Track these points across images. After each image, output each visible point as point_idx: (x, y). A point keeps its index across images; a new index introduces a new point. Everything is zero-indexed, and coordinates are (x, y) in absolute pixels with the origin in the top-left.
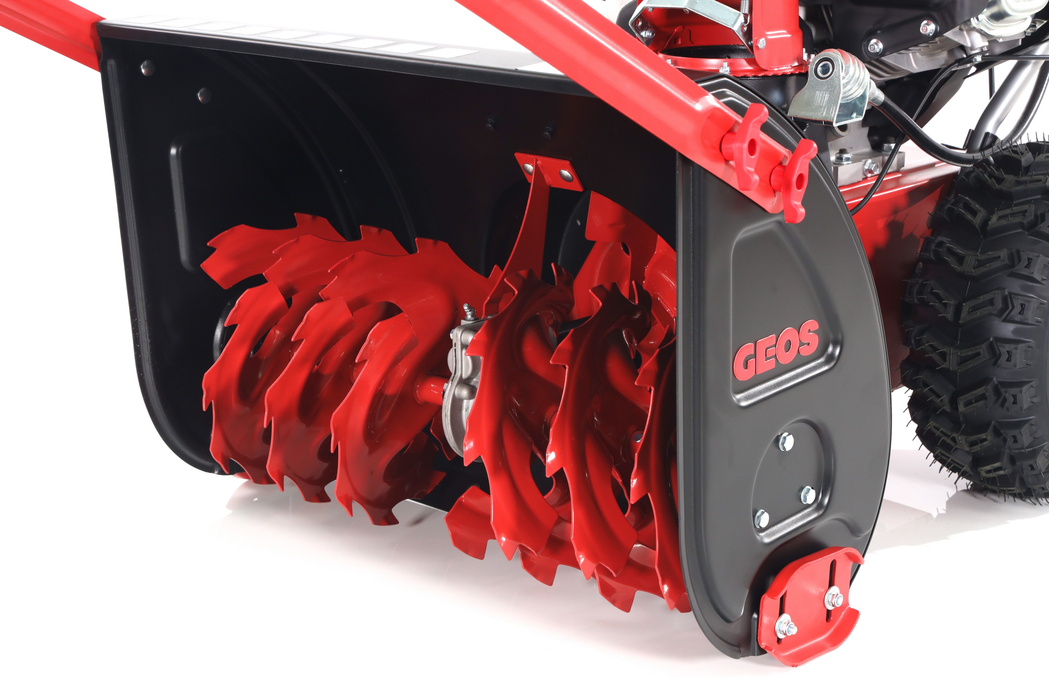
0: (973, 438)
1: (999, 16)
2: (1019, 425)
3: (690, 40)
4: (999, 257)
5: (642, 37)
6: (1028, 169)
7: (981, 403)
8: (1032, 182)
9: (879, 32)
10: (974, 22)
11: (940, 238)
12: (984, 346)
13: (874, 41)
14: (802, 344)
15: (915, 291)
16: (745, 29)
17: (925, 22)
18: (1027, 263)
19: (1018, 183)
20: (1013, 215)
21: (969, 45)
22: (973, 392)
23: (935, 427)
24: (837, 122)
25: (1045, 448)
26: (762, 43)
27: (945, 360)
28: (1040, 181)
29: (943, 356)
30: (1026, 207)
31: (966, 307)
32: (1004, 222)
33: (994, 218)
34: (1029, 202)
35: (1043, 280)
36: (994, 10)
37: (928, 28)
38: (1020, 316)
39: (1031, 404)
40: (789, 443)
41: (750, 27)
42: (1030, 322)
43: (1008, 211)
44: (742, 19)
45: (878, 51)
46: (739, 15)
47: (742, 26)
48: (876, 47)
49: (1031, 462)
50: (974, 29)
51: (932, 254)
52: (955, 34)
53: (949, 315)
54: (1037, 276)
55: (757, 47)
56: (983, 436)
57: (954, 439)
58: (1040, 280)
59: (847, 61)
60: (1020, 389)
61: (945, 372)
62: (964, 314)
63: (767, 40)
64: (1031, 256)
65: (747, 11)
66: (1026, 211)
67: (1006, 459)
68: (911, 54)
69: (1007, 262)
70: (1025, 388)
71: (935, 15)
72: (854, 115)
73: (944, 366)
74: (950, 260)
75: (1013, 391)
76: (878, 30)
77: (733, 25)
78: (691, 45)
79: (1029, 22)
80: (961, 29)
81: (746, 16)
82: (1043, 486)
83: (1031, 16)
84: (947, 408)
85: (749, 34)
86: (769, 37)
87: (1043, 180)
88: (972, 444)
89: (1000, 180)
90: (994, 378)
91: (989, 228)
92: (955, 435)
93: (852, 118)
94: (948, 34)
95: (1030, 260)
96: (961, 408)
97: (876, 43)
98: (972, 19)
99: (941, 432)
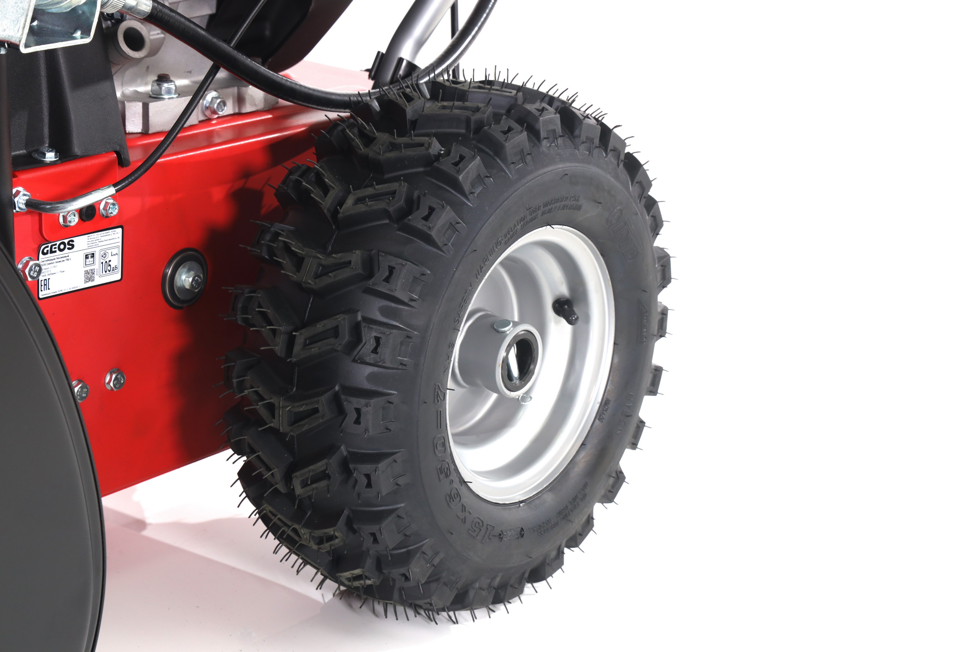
0: (319, 533)
2: (379, 517)
4: (350, 262)
6: (414, 123)
7: (323, 484)
8: (408, 146)
11: (277, 227)
12: (324, 399)
15: (240, 305)
18: (387, 273)
19: (394, 147)
20: (373, 197)
22: (312, 467)
23: (271, 512)
24: (27, 46)
25: (424, 548)
27: (273, 416)
28: (422, 145)
29: (271, 408)
30: (394, 186)
31: (301, 337)
32: (361, 208)
33: (350, 201)
34: (396, 179)
35: (412, 300)
38: (373, 356)
39: (396, 487)
42: (388, 364)
43: (370, 191)
49: (402, 570)
51: (265, 249)
53: (279, 348)
54: (399, 294)
56: (330, 531)
57: (295, 531)
58: (406, 300)
60: (374, 466)
61: (274, 434)
62: (297, 348)
64: (393, 264)
66: (393, 193)
67: (370, 562)
69: (360, 271)
70: (382, 465)
72: (78, 34)
73: (272, 425)
74: (285, 261)
75: (366, 468)
82: (428, 600)
84: (281, 487)
87: (426, 145)
88: (320, 541)
89: (368, 140)
90: (343, 448)
91: (340, 216)
92: (296, 526)
93: (74, 38)
95: (391, 270)
96: (299, 490)
99: (279, 519)
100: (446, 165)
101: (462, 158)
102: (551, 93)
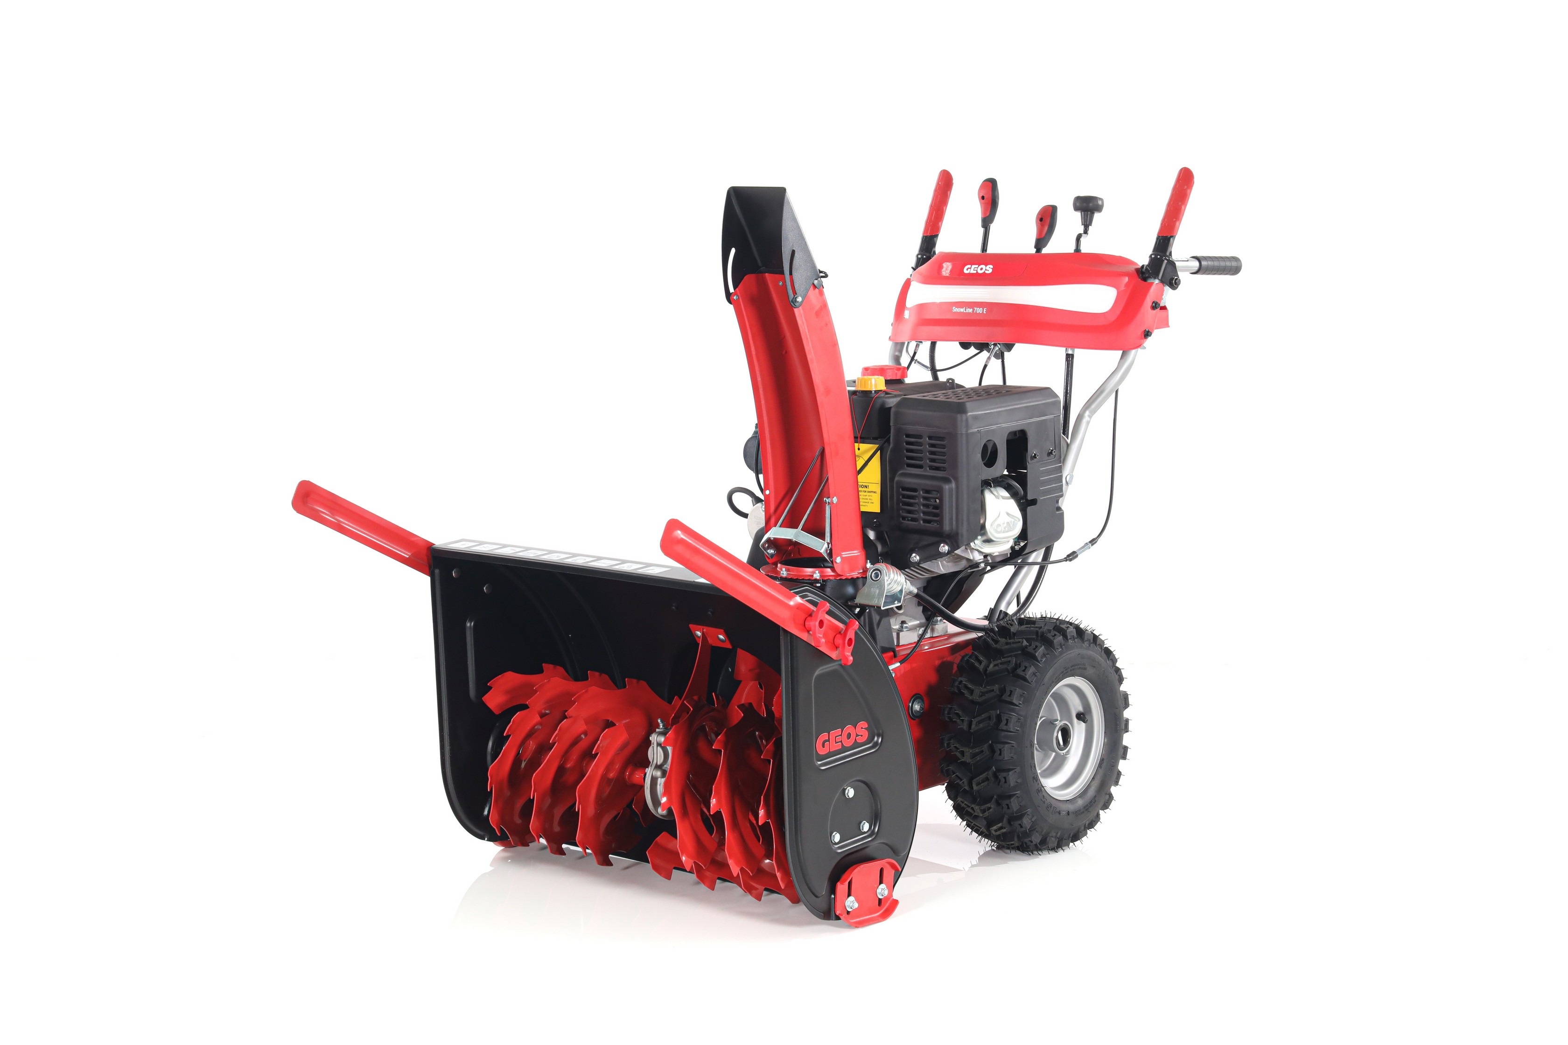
0: (983, 807)
1: (988, 541)
2: (1010, 797)
3: (799, 553)
4: (993, 690)
5: (768, 553)
6: (1014, 634)
7: (986, 783)
8: (1014, 643)
9: (916, 550)
10: (972, 544)
11: (960, 679)
12: (986, 746)
13: (914, 555)
14: (857, 735)
15: (946, 712)
16: (828, 551)
17: (942, 545)
18: (1009, 693)
19: (1007, 644)
20: (1001, 664)
21: (972, 558)
22: (981, 776)
23: (961, 801)
24: (883, 607)
25: (1028, 813)
26: (838, 560)
27: (964, 756)
28: (1019, 642)
29: (963, 753)
30: (1009, 659)
31: (974, 721)
32: (997, 668)
33: (991, 666)
34: (1011, 656)
35: (1020, 704)
36: (985, 538)
37: (944, 548)
38: (1006, 726)
39: (1016, 783)
40: (851, 793)
41: (831, 550)
42: (1012, 730)
43: (999, 661)
44: (826, 545)
45: (916, 561)
46: (825, 543)
47: (827, 551)
48: (915, 559)
49: (1019, 822)
50: (973, 549)
51: (956, 688)
52: (963, 551)
53: (965, 727)
54: (1015, 701)
55: (836, 562)
56: (988, 805)
57: (972, 809)
58: (1018, 704)
59: (889, 571)
60: (1007, 773)
61: (964, 764)
62: (973, 726)
63: (842, 558)
64: (1012, 689)
65: (829, 541)
66: (1010, 662)
67: (1005, 820)
68: (939, 562)
69: (998, 693)
70: (1011, 773)
71: (948, 541)
72: (896, 602)
73: (963, 760)
74: (965, 692)
75: (1004, 774)
76: (916, 548)
77: (821, 550)
78: (800, 557)
79: (1011, 543)
80: (966, 548)
81: (828, 544)
82: (1030, 839)
83: (1014, 539)
84: (967, 788)
85: (830, 554)
86: (844, 556)
87: (1021, 642)
88: (984, 811)
89: (996, 642)
90: (993, 767)
91: (988, 672)
92: (973, 806)
93: (895, 604)
94: (957, 552)
95: (1011, 692)
96: (975, 788)
97: (915, 557)
98: (971, 543)
99: (965, 804)
100: (1030, 649)
101: (1036, 647)
102: (1070, 621)
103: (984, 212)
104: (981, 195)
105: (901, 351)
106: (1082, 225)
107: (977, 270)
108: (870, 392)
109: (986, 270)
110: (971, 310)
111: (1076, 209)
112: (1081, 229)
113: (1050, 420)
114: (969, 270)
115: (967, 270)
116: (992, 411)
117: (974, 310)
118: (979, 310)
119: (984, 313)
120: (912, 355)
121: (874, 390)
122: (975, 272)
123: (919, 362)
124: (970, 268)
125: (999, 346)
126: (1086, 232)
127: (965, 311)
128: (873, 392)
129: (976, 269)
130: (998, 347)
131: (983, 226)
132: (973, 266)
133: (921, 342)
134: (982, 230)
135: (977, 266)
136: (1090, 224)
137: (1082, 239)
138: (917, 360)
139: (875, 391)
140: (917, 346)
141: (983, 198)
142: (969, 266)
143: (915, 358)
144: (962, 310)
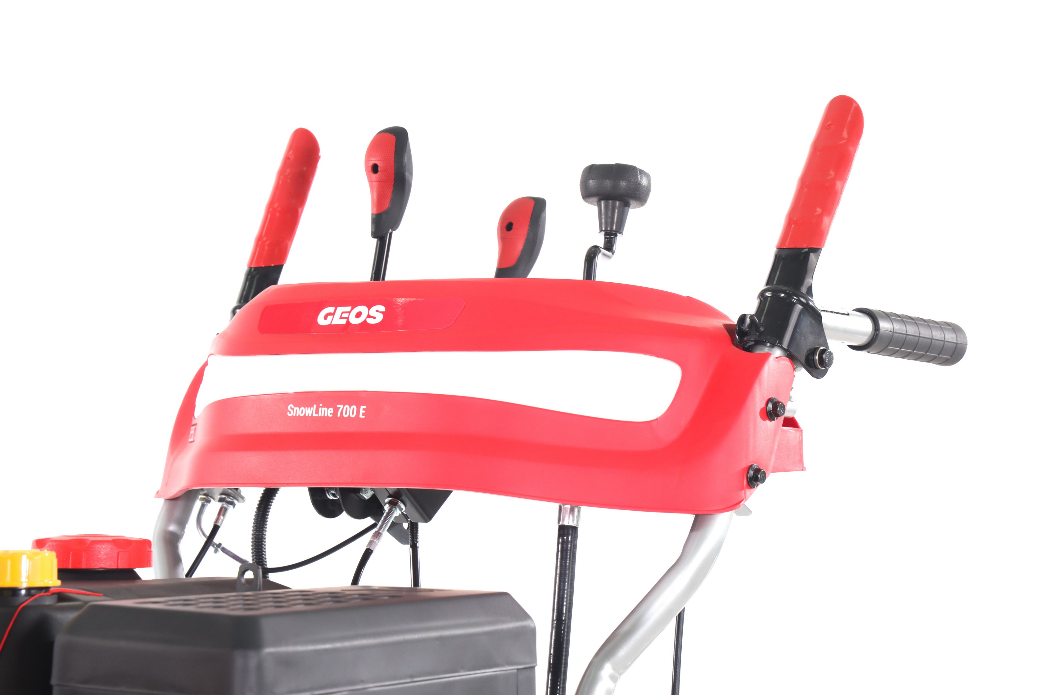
103: (379, 201)
104: (372, 163)
105: (182, 523)
106: (601, 231)
107: (348, 318)
108: (14, 591)
109: (369, 316)
110: (328, 412)
111: (587, 194)
112: (600, 241)
113: (507, 677)
114: (330, 318)
115: (326, 318)
116: (338, 645)
117: (336, 410)
118: (349, 411)
119: (361, 416)
120: (208, 533)
121: (25, 585)
122: (344, 322)
123: (224, 550)
124: (333, 314)
125: (403, 506)
126: (609, 246)
127: (317, 412)
128: (23, 592)
129: (344, 315)
130: (401, 509)
131: (374, 235)
132: (340, 309)
133: (232, 504)
134: (373, 243)
135: (348, 309)
136: (620, 229)
137: (600, 260)
138: (220, 544)
139: (29, 589)
140: (222, 512)
141: (375, 169)
142: (331, 309)
143: (216, 540)
144: (309, 411)
